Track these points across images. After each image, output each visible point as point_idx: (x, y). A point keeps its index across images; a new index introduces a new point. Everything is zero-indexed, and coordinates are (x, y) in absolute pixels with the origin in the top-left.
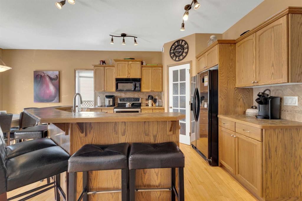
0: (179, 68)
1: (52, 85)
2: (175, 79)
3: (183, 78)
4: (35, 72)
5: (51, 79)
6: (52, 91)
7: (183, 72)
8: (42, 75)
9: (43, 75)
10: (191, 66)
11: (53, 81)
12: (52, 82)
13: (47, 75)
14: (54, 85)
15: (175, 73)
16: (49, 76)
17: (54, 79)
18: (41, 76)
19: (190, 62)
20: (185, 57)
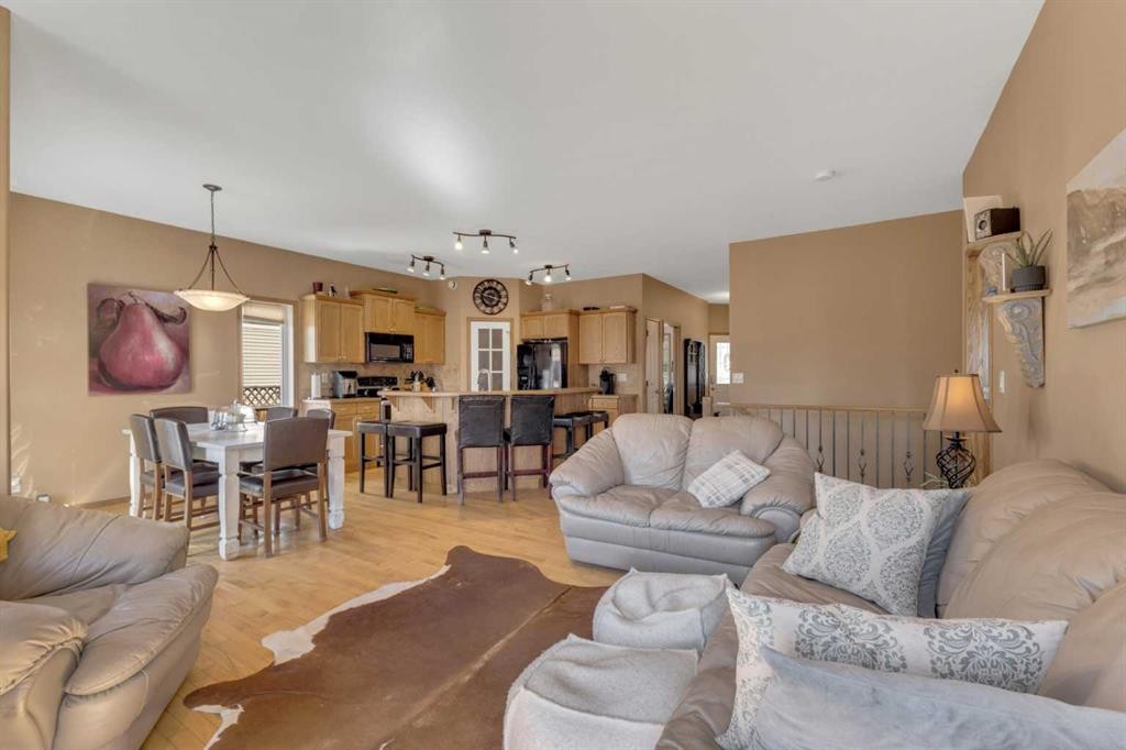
0: (491, 326)
1: (165, 336)
2: (483, 343)
3: (498, 342)
4: (93, 289)
5: (162, 318)
6: (163, 355)
7: (498, 334)
8: (127, 304)
9: (128, 301)
10: (512, 327)
11: (170, 325)
12: (163, 326)
13: (147, 304)
14: (171, 337)
15: (483, 333)
16: (152, 308)
17: (172, 317)
18: (122, 305)
19: (511, 321)
20: (501, 311)
